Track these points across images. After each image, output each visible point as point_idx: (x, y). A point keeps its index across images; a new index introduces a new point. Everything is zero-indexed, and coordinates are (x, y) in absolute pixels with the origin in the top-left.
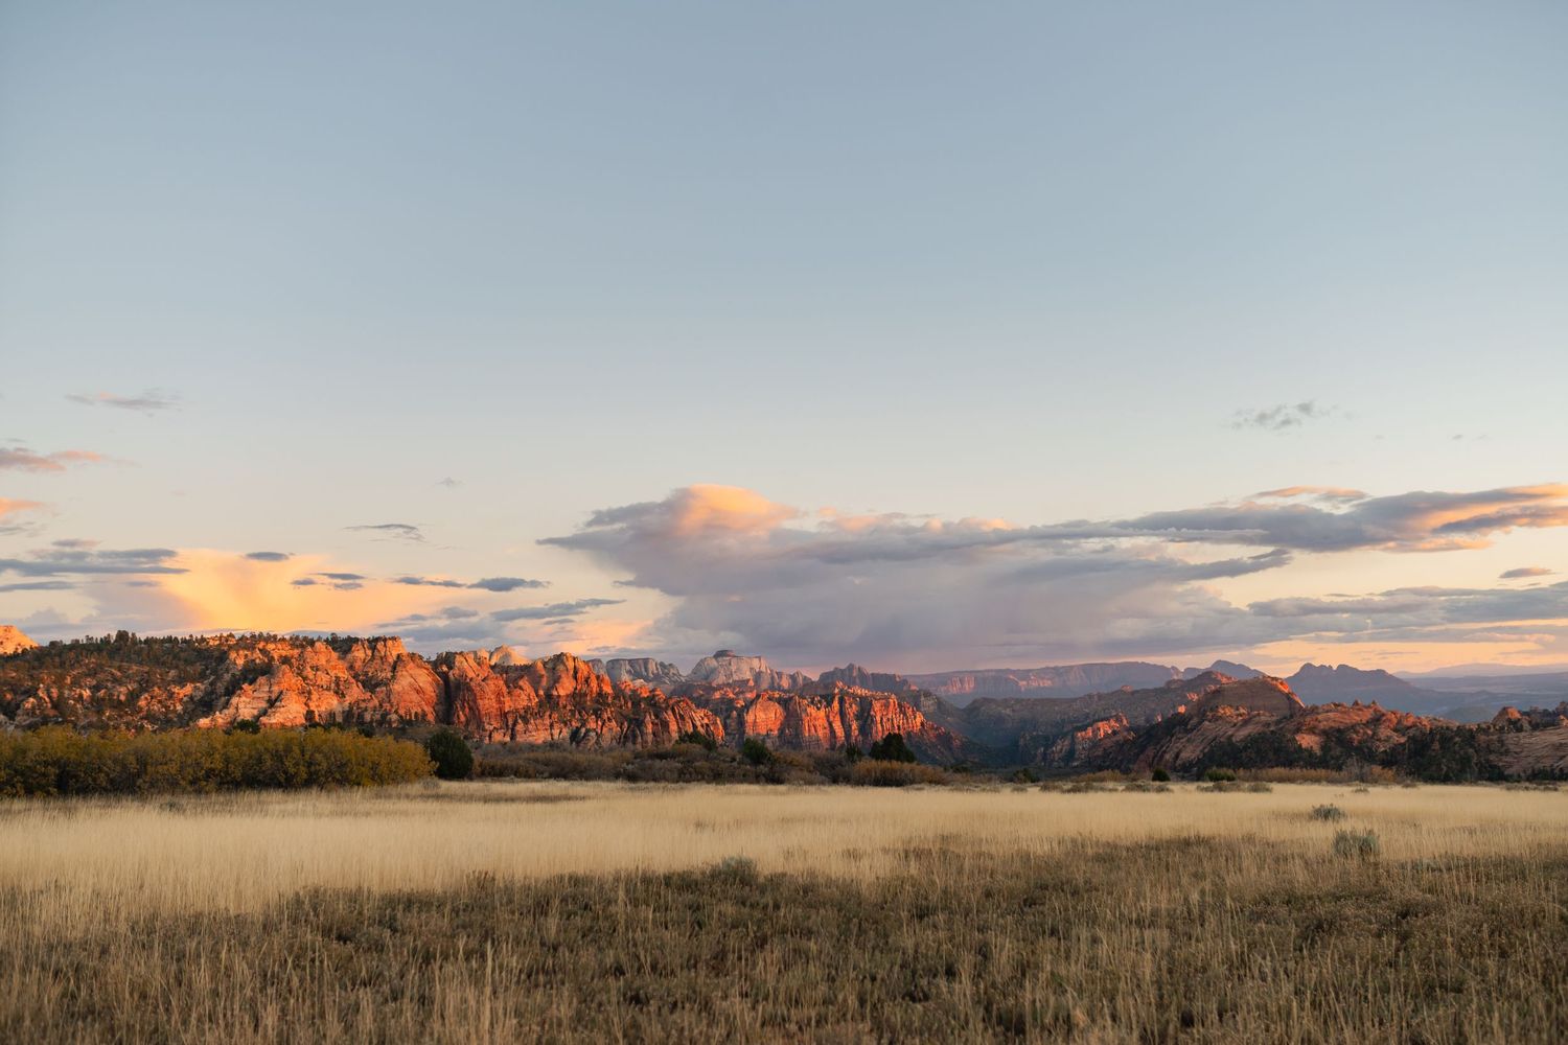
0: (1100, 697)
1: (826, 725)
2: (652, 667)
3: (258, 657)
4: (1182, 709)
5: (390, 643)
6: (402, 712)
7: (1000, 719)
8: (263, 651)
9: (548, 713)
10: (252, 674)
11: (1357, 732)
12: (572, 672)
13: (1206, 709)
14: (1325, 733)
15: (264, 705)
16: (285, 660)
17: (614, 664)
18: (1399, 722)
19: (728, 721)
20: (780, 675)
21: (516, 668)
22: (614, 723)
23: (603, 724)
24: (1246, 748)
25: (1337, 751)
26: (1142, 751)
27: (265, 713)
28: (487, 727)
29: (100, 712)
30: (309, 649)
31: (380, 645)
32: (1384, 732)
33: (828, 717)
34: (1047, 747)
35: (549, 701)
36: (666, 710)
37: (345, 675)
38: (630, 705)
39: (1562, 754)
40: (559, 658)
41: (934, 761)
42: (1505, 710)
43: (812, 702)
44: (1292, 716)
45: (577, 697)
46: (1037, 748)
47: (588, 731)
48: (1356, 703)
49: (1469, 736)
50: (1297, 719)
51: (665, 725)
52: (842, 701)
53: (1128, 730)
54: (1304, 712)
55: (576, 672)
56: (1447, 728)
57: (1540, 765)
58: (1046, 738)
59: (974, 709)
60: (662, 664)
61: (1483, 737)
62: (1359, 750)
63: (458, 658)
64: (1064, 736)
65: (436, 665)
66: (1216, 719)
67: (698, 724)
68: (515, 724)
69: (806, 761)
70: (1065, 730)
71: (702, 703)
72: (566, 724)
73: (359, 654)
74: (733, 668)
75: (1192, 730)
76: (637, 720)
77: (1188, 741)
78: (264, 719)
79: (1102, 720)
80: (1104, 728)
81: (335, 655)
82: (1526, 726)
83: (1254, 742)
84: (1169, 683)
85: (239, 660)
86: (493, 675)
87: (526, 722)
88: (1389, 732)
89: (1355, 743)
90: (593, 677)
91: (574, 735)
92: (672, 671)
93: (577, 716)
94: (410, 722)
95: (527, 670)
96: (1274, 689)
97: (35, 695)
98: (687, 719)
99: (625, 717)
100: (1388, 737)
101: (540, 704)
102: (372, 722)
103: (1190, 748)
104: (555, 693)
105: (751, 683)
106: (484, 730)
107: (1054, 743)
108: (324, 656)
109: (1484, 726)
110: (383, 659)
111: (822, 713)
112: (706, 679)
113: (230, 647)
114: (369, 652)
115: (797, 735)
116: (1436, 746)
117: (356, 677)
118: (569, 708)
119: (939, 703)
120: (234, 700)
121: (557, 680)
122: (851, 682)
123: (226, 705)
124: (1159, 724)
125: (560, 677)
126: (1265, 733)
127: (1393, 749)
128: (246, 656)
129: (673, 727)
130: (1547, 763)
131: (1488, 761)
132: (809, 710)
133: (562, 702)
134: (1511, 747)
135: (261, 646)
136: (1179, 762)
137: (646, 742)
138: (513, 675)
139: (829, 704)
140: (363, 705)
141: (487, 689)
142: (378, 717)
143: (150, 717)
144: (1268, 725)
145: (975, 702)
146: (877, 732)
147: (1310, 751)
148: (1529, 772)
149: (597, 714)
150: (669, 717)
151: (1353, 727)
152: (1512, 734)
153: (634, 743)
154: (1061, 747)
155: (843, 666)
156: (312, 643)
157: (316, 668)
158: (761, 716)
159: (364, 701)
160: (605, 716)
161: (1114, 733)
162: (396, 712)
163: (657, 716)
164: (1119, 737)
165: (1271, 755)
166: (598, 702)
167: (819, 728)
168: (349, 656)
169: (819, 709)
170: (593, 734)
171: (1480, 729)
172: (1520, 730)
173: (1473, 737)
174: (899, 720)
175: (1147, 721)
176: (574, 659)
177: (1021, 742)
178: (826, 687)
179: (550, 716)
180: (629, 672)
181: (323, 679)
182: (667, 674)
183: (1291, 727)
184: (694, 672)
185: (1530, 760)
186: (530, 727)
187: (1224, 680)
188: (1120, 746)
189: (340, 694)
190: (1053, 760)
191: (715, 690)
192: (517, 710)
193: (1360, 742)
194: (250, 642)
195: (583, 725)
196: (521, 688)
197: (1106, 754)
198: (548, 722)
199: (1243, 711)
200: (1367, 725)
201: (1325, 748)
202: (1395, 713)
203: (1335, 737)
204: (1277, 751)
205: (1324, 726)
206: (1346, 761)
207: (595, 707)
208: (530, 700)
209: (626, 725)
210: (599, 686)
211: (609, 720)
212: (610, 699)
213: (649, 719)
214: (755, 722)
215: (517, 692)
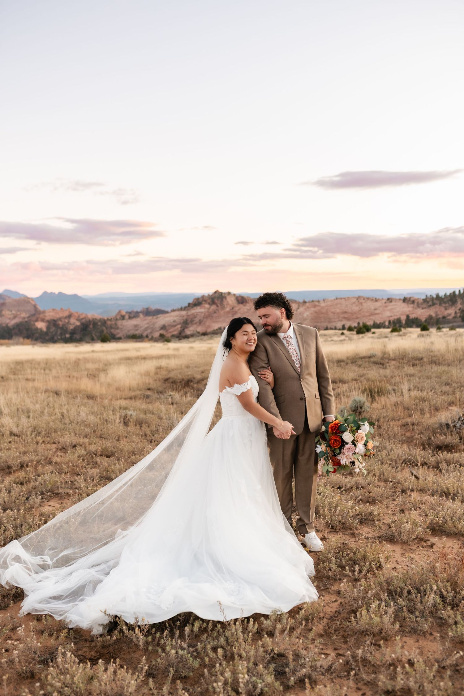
11: (61, 321)
14: (48, 321)
18: (79, 316)
24: (14, 329)
25: (53, 329)
32: (73, 320)
39: (137, 328)
42: (120, 312)
44: (35, 314)
48: (62, 309)
49: (104, 322)
50: (37, 315)
54: (40, 312)
56: (96, 319)
57: (129, 333)
61: (109, 323)
62: (62, 328)
82: (127, 317)
83: (17, 325)
88: (75, 321)
89: (61, 326)
96: (29, 302)
100: (74, 323)
109: (110, 318)
116: (91, 326)
126: (23, 322)
127: (75, 328)
130: (132, 332)
131: (111, 332)
134: (119, 326)
144: (24, 318)
147: (41, 329)
148: (125, 336)
151: (60, 319)
152: (120, 321)
165: (25, 332)
171: (108, 319)
172: (123, 319)
183: (34, 319)
185: (126, 331)
187: (8, 298)
193: (63, 325)
199: (14, 312)
200: (66, 318)
201: (48, 328)
202: (77, 313)
203: (53, 323)
204: (27, 330)
205: (48, 318)
206: (56, 334)
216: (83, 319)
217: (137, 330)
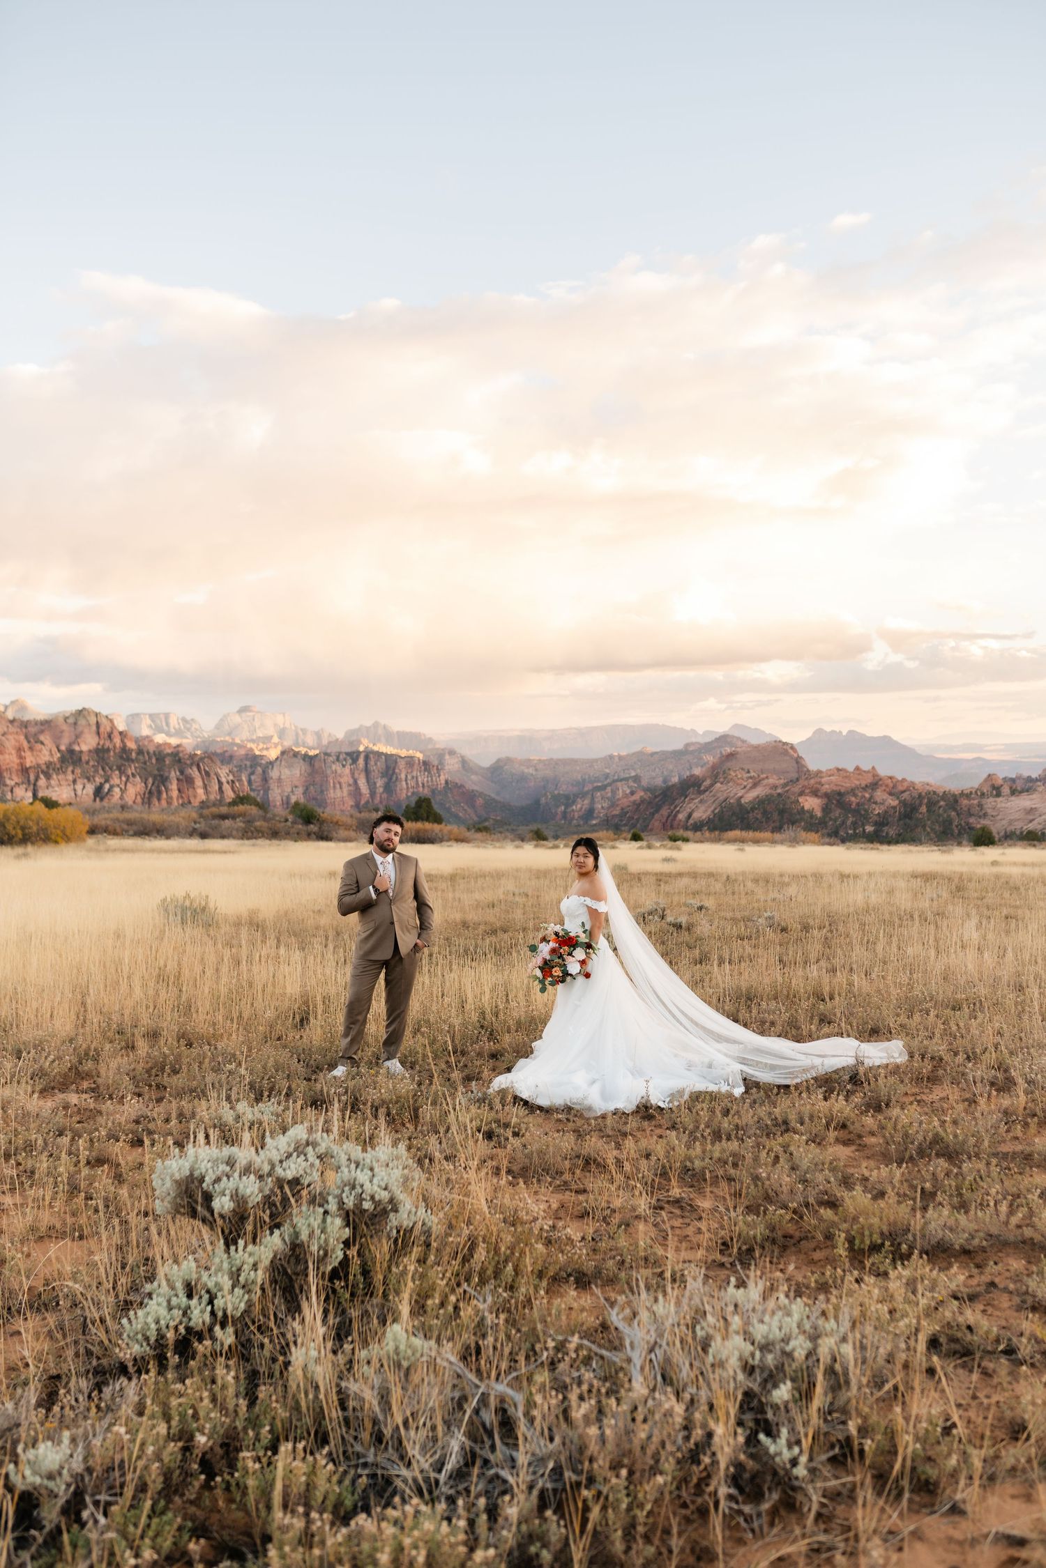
0: (620, 758)
1: (351, 781)
2: (173, 722)
4: (697, 771)
7: (523, 778)
9: (70, 769)
12: (94, 728)
13: (718, 773)
14: (826, 795)
17: (134, 717)
18: (894, 787)
19: (253, 777)
20: (304, 731)
21: (36, 723)
22: (138, 779)
23: (127, 779)
24: (753, 809)
25: (837, 812)
26: (657, 811)
28: (8, 782)
32: (880, 795)
33: (353, 774)
34: (567, 806)
35: (71, 758)
36: (191, 765)
38: (154, 761)
39: (1031, 817)
40: (81, 713)
41: (458, 820)
42: (990, 777)
43: (338, 760)
44: (798, 780)
45: (100, 752)
46: (558, 807)
47: (112, 787)
48: (857, 768)
49: (953, 800)
50: (802, 782)
51: (190, 781)
52: (367, 758)
53: (646, 790)
54: (811, 775)
55: (98, 725)
56: (935, 793)
57: (1013, 828)
58: (567, 797)
59: (497, 770)
60: (184, 720)
61: (965, 802)
62: (856, 812)
64: (583, 795)
66: (727, 780)
67: (224, 780)
68: (37, 778)
69: (349, 821)
70: (586, 789)
71: (225, 759)
72: (89, 780)
74: (257, 724)
75: (705, 791)
76: (161, 776)
77: (701, 801)
79: (621, 780)
80: (623, 789)
82: (1006, 790)
83: (761, 802)
84: (687, 745)
86: (12, 729)
87: (48, 777)
88: (885, 796)
89: (854, 806)
90: (116, 734)
91: (98, 792)
92: (194, 726)
93: (101, 772)
95: (47, 724)
96: (785, 753)
98: (212, 775)
99: (150, 774)
100: (885, 801)
101: (63, 760)
103: (702, 808)
104: (77, 748)
105: (275, 739)
106: (6, 785)
107: (574, 802)
109: (967, 791)
111: (347, 771)
112: (229, 734)
115: (322, 792)
116: (924, 808)
118: (92, 763)
119: (464, 762)
121: (77, 737)
122: (377, 739)
124: (673, 786)
125: (82, 733)
126: (772, 795)
127: (886, 812)
129: (199, 782)
130: (1018, 826)
131: (968, 824)
132: (334, 767)
133: (85, 758)
134: (989, 811)
136: (691, 821)
137: (171, 798)
138: (32, 730)
139: (355, 761)
141: (7, 744)
144: (776, 787)
145: (499, 760)
146: (402, 790)
147: (811, 812)
148: (1002, 833)
149: (122, 772)
150: (194, 772)
151: (853, 790)
152: (991, 799)
153: (159, 800)
154: (580, 806)
155: (369, 723)
158: (286, 773)
160: (129, 772)
161: (632, 793)
163: (182, 772)
164: (636, 797)
165: (776, 816)
166: (121, 757)
167: (344, 785)
169: (344, 766)
170: (117, 790)
171: (962, 794)
172: (998, 795)
173: (956, 801)
174: (423, 778)
175: (665, 781)
176: (97, 715)
177: (543, 801)
178: (351, 743)
179: (73, 772)
180: (150, 726)
182: (189, 730)
183: (796, 789)
184: (218, 727)
185: (1004, 822)
186: (53, 782)
187: (739, 743)
188: (637, 805)
190: (573, 819)
191: (238, 746)
192: (39, 765)
193: (858, 804)
195: (107, 781)
196: (42, 743)
197: (623, 813)
198: (70, 777)
199: (752, 774)
200: (865, 788)
201: (826, 809)
202: (891, 778)
203: (836, 800)
204: (782, 812)
205: (826, 788)
206: (843, 823)
207: (120, 762)
208: (51, 755)
209: (150, 780)
210: (122, 741)
211: (133, 775)
212: (134, 755)
213: (174, 775)
214: (279, 780)
215: (39, 746)
216: (903, 792)
217: (1031, 821)
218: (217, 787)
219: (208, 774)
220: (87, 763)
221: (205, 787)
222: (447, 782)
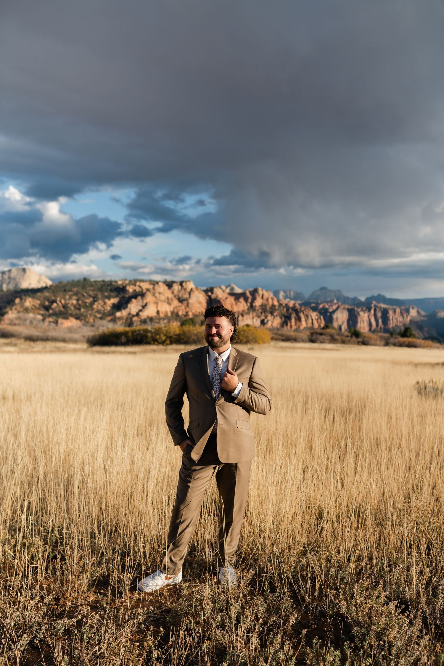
1: (368, 319)
2: (293, 293)
3: (138, 289)
5: (188, 283)
6: (193, 311)
8: (140, 287)
9: (251, 313)
10: (135, 296)
12: (261, 296)
15: (140, 308)
16: (148, 290)
17: (278, 292)
19: (326, 317)
20: (348, 298)
21: (238, 294)
22: (278, 318)
23: (274, 317)
27: (140, 311)
29: (79, 309)
30: (156, 285)
31: (184, 284)
33: (369, 316)
35: (252, 308)
36: (300, 312)
37: (170, 296)
38: (285, 310)
40: (256, 290)
43: (362, 310)
45: (263, 307)
47: (267, 321)
51: (300, 319)
52: (375, 310)
55: (263, 296)
60: (297, 292)
63: (215, 290)
65: (206, 291)
67: (314, 318)
71: (314, 309)
72: (259, 317)
73: (176, 287)
74: (327, 295)
76: (288, 316)
78: (141, 313)
81: (166, 288)
85: (130, 289)
86: (229, 297)
87: (243, 315)
90: (270, 298)
91: (263, 322)
92: (302, 295)
93: (264, 314)
94: (196, 316)
95: (243, 294)
97: (56, 303)
99: (283, 315)
101: (248, 309)
102: (182, 315)
104: (254, 304)
105: (335, 301)
108: (162, 288)
110: (185, 290)
111: (366, 315)
112: (316, 299)
113: (127, 285)
114: (180, 287)
117: (175, 296)
118: (260, 311)
119: (418, 312)
120: (129, 305)
121: (255, 299)
122: (379, 302)
123: (127, 307)
128: (133, 288)
129: (303, 319)
132: (361, 313)
133: (257, 308)
135: (138, 283)
137: (292, 325)
138: (237, 296)
139: (369, 310)
140: (178, 308)
141: (227, 302)
142: (184, 313)
143: (99, 312)
146: (390, 323)
149: (272, 313)
150: (302, 315)
153: (287, 325)
156: (157, 283)
157: (160, 293)
158: (340, 316)
159: (179, 307)
160: (275, 315)
162: (191, 311)
163: (296, 315)
166: (272, 308)
167: (365, 322)
168: (172, 289)
169: (365, 313)
170: (270, 322)
174: (400, 319)
176: (262, 291)
178: (368, 303)
179: (252, 314)
180: (283, 296)
181: (163, 298)
182: (299, 297)
184: (311, 296)
186: (244, 318)
189: (169, 304)
191: (320, 304)
192: (239, 312)
194: (134, 282)
195: (266, 318)
198: (251, 316)
207: (271, 310)
208: (244, 307)
209: (283, 319)
210: (272, 302)
211: (277, 316)
212: (277, 307)
213: (293, 316)
214: (337, 319)
215: (239, 304)
218: (310, 321)
219: (307, 316)
220: (258, 310)
221: (306, 321)
222: (411, 321)
